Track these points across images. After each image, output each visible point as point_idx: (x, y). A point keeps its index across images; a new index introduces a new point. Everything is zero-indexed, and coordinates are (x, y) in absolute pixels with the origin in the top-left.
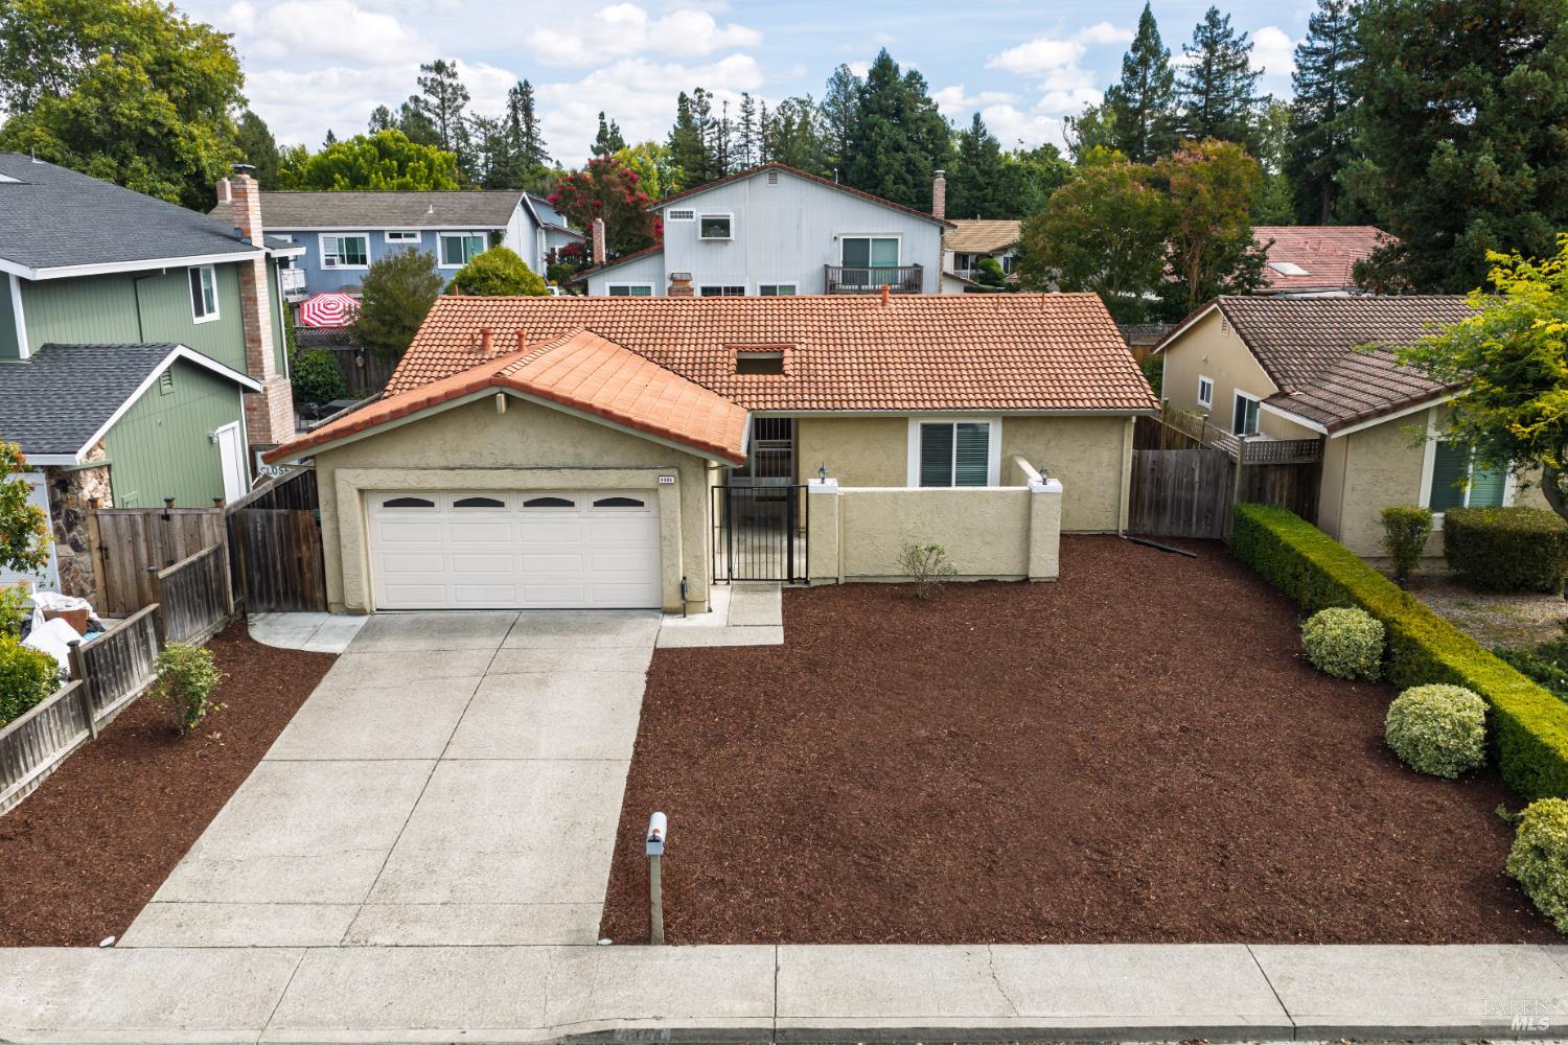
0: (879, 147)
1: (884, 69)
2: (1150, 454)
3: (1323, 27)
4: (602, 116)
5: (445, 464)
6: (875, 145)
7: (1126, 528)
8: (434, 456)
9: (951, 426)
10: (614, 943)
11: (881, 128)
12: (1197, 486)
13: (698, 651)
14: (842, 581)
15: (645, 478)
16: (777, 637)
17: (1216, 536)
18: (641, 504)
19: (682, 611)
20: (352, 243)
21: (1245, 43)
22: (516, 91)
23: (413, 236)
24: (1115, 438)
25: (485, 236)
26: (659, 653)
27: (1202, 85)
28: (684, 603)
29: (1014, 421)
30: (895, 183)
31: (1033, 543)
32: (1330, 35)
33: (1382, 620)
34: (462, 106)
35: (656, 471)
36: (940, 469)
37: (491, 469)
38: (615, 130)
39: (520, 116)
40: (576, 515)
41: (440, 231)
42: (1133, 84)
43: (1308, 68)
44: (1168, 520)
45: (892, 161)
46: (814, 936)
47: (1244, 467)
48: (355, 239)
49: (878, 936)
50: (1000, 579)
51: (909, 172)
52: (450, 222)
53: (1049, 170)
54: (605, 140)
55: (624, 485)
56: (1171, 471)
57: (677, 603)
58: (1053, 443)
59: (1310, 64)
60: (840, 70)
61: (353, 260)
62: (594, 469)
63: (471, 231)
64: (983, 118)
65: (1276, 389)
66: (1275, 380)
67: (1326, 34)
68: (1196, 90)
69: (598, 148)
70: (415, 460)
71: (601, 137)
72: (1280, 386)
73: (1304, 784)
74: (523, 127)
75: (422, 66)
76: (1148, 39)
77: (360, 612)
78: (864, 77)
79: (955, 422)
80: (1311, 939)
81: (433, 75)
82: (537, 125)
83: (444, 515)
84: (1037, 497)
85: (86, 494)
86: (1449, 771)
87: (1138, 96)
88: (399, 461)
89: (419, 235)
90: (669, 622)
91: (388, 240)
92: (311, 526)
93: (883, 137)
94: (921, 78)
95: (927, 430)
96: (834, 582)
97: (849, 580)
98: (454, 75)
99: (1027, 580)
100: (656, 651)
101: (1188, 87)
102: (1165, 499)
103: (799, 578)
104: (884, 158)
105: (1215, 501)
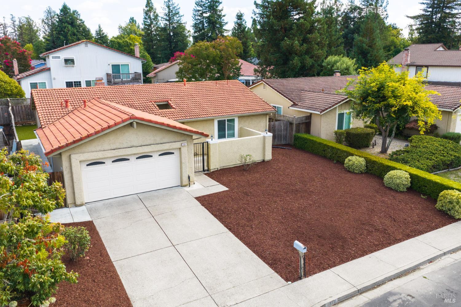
0: (68, 34)
1: (65, 9)
2: (272, 123)
3: (199, 4)
5: (110, 148)
6: (67, 33)
8: (106, 147)
9: (225, 120)
10: (292, 282)
11: (68, 28)
12: (282, 130)
14: (219, 169)
15: (178, 145)
16: (224, 188)
17: (287, 143)
18: (173, 153)
19: (189, 185)
21: (178, 7)
24: (264, 119)
27: (167, 18)
28: (189, 182)
29: (241, 117)
31: (266, 150)
32: (201, 6)
33: (364, 158)
35: (181, 142)
36: (223, 133)
40: (152, 160)
42: (147, 17)
43: (196, 15)
44: (276, 140)
45: (73, 39)
46: (335, 264)
47: (295, 124)
49: (348, 259)
53: (123, 42)
55: (171, 148)
56: (277, 127)
58: (250, 123)
59: (196, 14)
60: (48, 8)
62: (161, 144)
64: (101, 27)
65: (292, 103)
66: (291, 101)
67: (200, 6)
68: (166, 20)
70: (99, 148)
72: (293, 102)
76: (149, 4)
77: (83, 205)
78: (58, 12)
80: (422, 233)
83: (109, 166)
84: (267, 138)
87: (148, 21)
88: (94, 149)
92: (60, 177)
93: (69, 31)
94: (78, 12)
96: (217, 169)
99: (264, 161)
100: (196, 198)
101: (164, 19)
102: (276, 135)
103: (206, 170)
104: (70, 38)
105: (287, 134)
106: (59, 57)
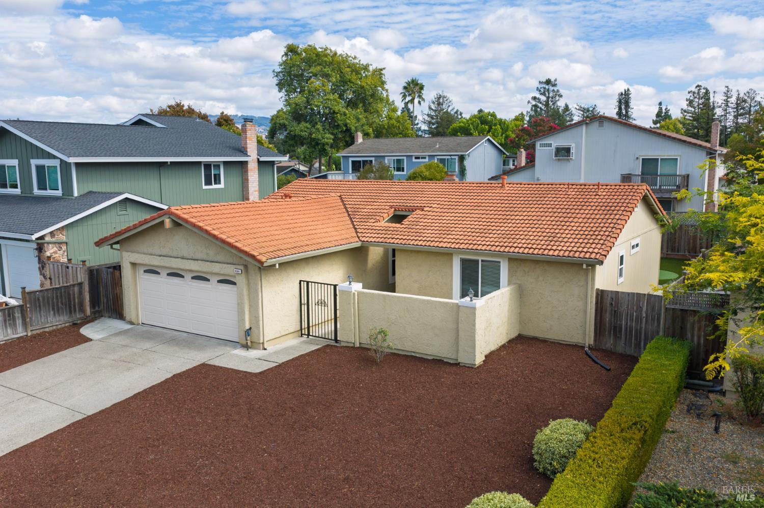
2: (609, 293)
4: (660, 104)
5: (161, 253)
7: (592, 342)
8: (157, 249)
9: (477, 261)
12: (644, 320)
13: (214, 368)
15: (230, 269)
16: (262, 369)
18: (235, 283)
19: (247, 347)
20: (399, 161)
22: (622, 94)
23: (425, 158)
25: (457, 158)
26: (199, 366)
28: (247, 342)
29: (517, 261)
31: (460, 338)
34: (558, 100)
36: (473, 287)
37: (175, 258)
38: (667, 111)
39: (623, 107)
40: (210, 286)
41: (436, 155)
47: (667, 309)
48: (400, 159)
50: (445, 360)
52: (442, 151)
54: (661, 116)
56: (625, 306)
57: (244, 341)
58: (541, 278)
61: (399, 169)
63: (451, 155)
69: (656, 120)
70: (151, 250)
71: (658, 115)
74: (624, 112)
75: (540, 82)
77: (132, 323)
79: (480, 259)
81: (544, 86)
82: (632, 111)
83: (164, 279)
85: (48, 254)
88: (145, 250)
89: (427, 158)
90: (237, 351)
91: (414, 160)
95: (464, 262)
97: (362, 346)
98: (555, 85)
99: (459, 363)
100: (201, 364)
102: (621, 326)
106: (550, 145)
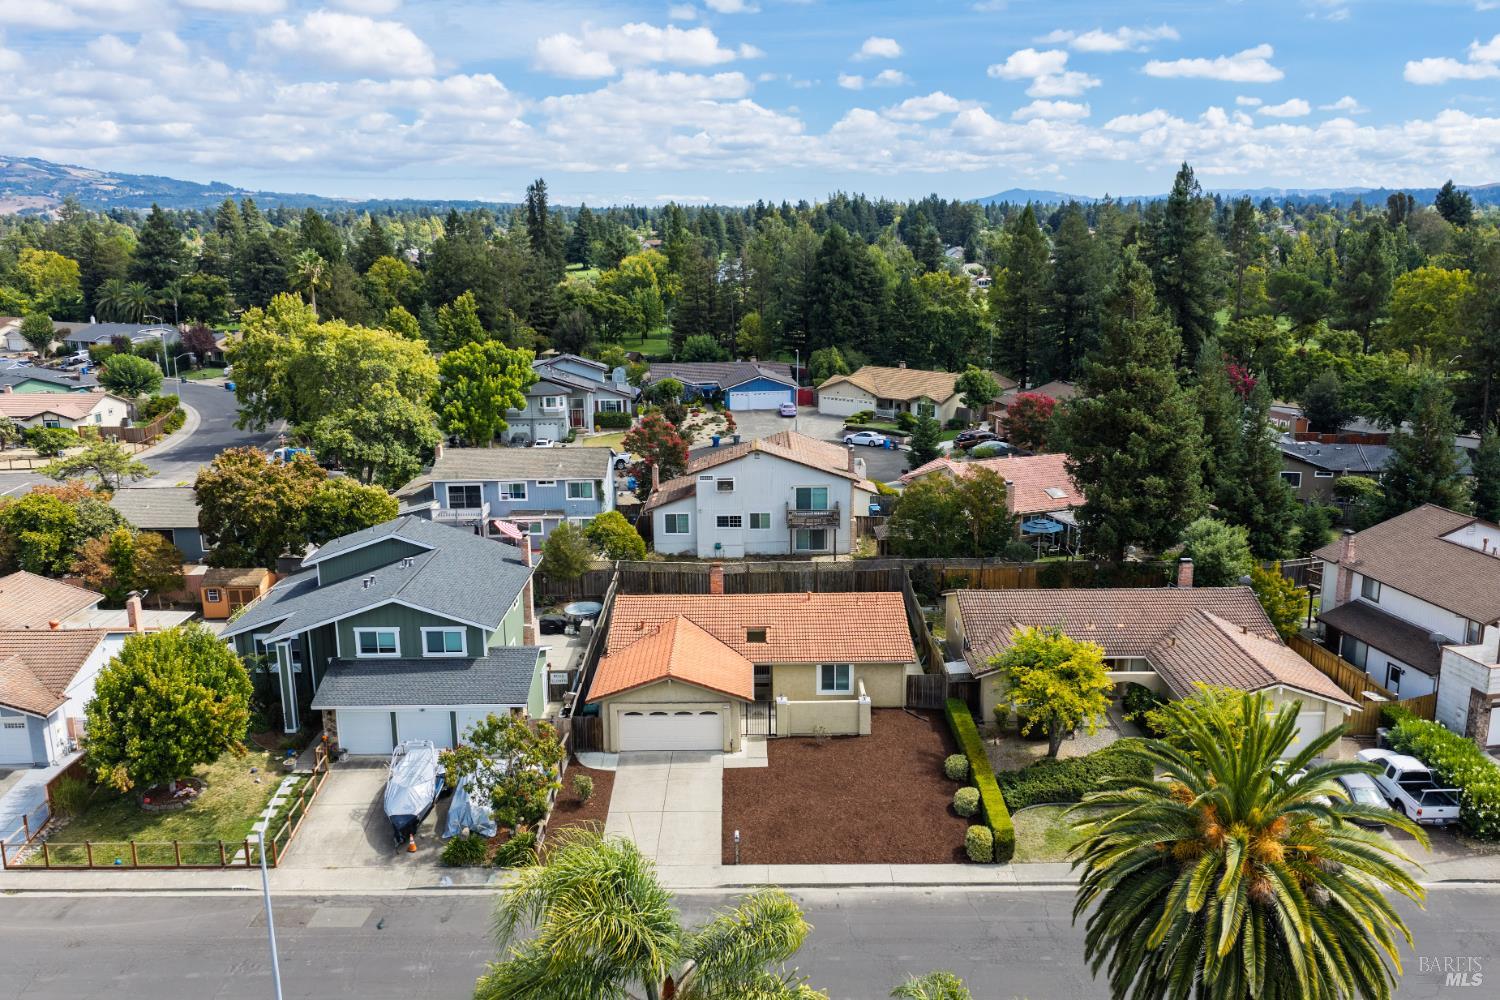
7: (905, 705)
10: (726, 865)
13: (738, 770)
14: (789, 735)
16: (765, 763)
17: (942, 708)
18: (716, 714)
19: (731, 752)
26: (726, 770)
28: (732, 748)
29: (859, 665)
30: (843, 324)
31: (861, 717)
33: (968, 761)
35: (723, 704)
36: (829, 683)
44: (923, 701)
46: (778, 863)
49: (795, 862)
50: (849, 734)
51: (854, 314)
55: (710, 708)
57: (728, 748)
62: (700, 702)
70: (637, 700)
73: (922, 820)
77: (616, 753)
79: (836, 665)
80: (907, 863)
86: (968, 815)
90: (728, 756)
91: (538, 485)
95: (824, 669)
96: (786, 735)
97: (792, 735)
99: (858, 735)
100: (725, 770)
102: (921, 693)
103: (773, 734)
105: (941, 694)
106: (711, 478)
